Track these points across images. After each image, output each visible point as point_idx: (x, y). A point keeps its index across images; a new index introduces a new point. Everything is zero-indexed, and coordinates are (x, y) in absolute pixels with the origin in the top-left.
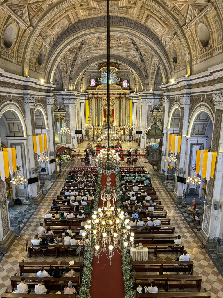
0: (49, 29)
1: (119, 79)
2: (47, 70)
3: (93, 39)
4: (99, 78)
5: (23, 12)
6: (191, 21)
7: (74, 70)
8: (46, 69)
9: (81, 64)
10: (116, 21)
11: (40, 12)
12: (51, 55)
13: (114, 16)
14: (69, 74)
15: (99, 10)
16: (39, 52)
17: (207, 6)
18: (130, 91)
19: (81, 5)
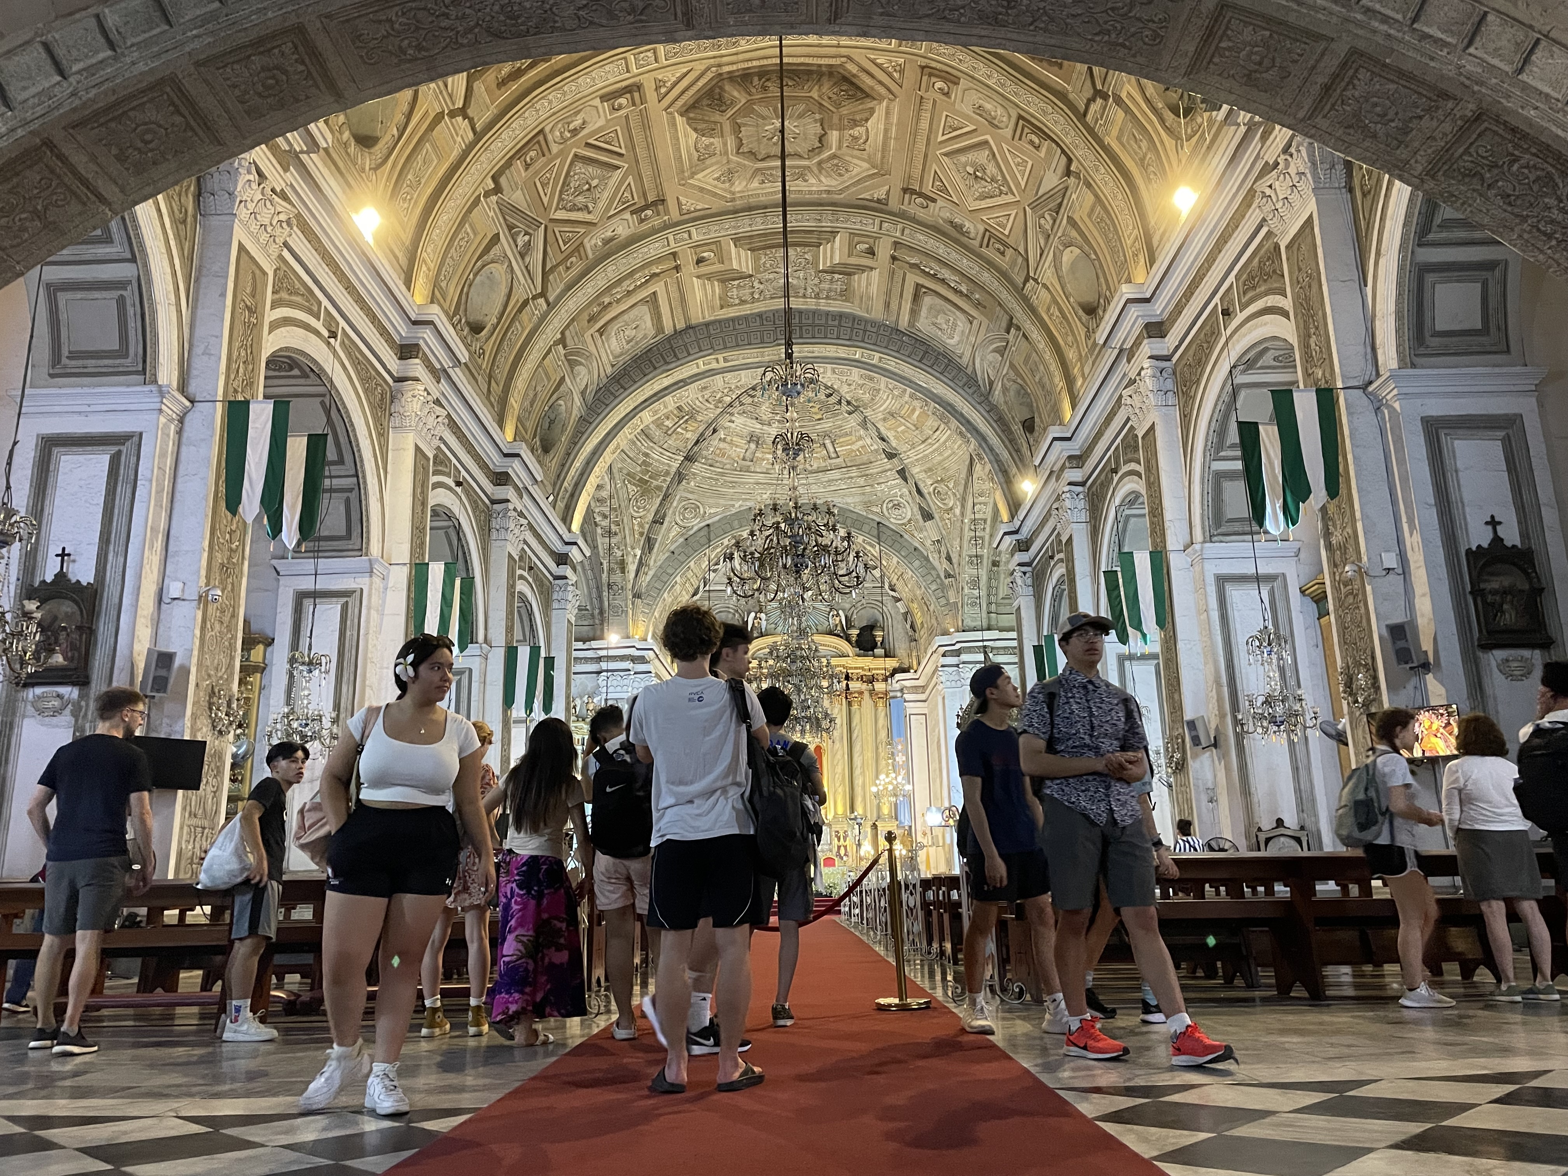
0: (592, 331)
1: (838, 615)
2: (565, 484)
3: (731, 443)
4: (753, 615)
5: (530, 241)
6: (1041, 255)
7: (652, 563)
8: (562, 478)
9: (682, 540)
10: (813, 325)
11: (573, 259)
12: (583, 433)
13: (807, 311)
14: (632, 575)
15: (756, 284)
16: (550, 403)
17: (1067, 188)
18: (892, 663)
19: (700, 261)
